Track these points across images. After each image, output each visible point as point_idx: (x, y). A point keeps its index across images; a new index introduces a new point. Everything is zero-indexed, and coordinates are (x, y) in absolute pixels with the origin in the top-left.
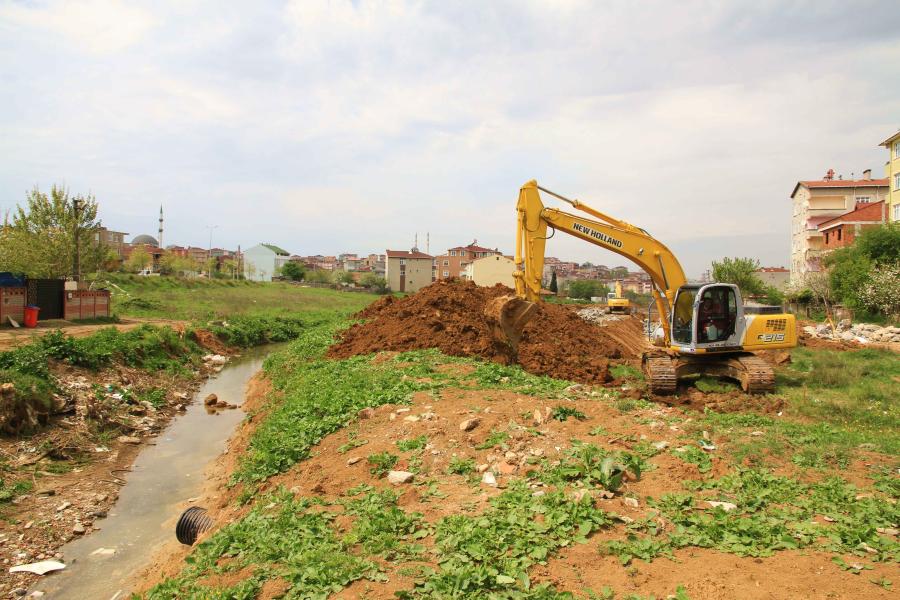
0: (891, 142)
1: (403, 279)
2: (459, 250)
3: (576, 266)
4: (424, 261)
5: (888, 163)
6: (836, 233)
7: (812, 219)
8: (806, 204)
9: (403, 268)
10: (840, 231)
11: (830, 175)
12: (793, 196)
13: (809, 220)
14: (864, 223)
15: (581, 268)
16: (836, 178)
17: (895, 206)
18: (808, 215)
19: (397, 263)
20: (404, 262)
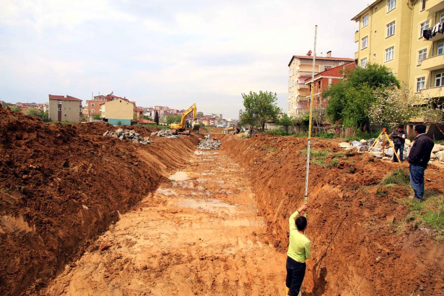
0: (360, 16)
1: (60, 113)
2: (100, 97)
3: (178, 111)
4: (74, 102)
5: (357, 31)
6: (317, 83)
7: (301, 77)
8: (298, 68)
9: (60, 106)
10: (319, 83)
11: (309, 53)
12: (289, 65)
13: (299, 78)
14: (333, 77)
15: (180, 112)
16: (312, 55)
17: (362, 60)
18: (299, 75)
19: (56, 103)
20: (61, 103)
